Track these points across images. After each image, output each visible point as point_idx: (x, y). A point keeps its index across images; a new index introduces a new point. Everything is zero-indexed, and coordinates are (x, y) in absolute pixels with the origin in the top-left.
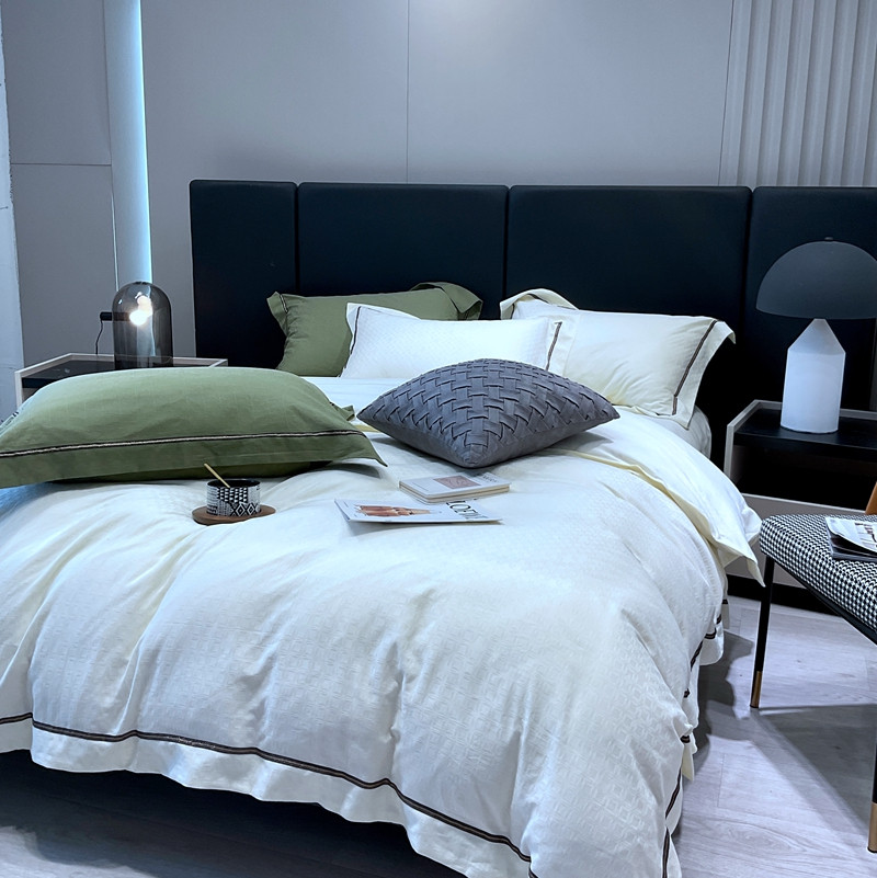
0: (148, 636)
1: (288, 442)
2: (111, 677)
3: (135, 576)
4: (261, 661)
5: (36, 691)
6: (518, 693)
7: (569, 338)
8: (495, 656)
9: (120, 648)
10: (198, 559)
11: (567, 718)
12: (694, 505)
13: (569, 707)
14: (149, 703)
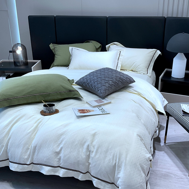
0: (34, 143)
1: (60, 94)
2: (26, 152)
3: (29, 129)
4: (59, 149)
5: (9, 155)
6: (115, 155)
7: (122, 55)
8: (110, 147)
9: (27, 146)
10: (43, 125)
11: (126, 160)
12: (152, 102)
13: (126, 157)
14: (35, 157)
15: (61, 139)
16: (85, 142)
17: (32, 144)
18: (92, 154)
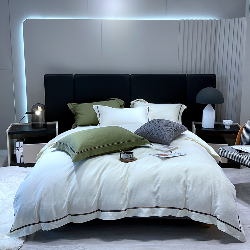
0: (129, 186)
2: (122, 197)
3: (122, 174)
4: (156, 188)
7: (151, 111)
10: (133, 170)
13: (220, 187)
15: (157, 179)
16: (180, 179)
17: (127, 188)
18: (189, 189)
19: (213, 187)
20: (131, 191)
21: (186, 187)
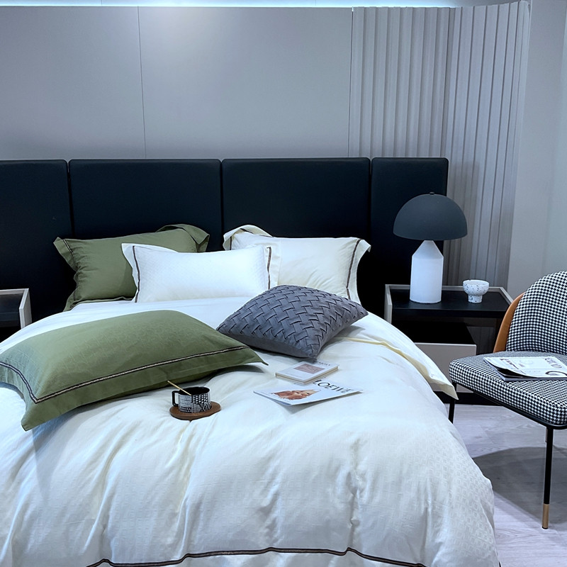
0: (190, 492)
2: (169, 525)
4: (270, 497)
5: (114, 544)
7: (278, 258)
13: (450, 489)
14: (198, 536)
15: (270, 470)
16: (338, 469)
17: (186, 499)
18: (361, 497)
19: (429, 489)
20: (197, 508)
21: (354, 492)
